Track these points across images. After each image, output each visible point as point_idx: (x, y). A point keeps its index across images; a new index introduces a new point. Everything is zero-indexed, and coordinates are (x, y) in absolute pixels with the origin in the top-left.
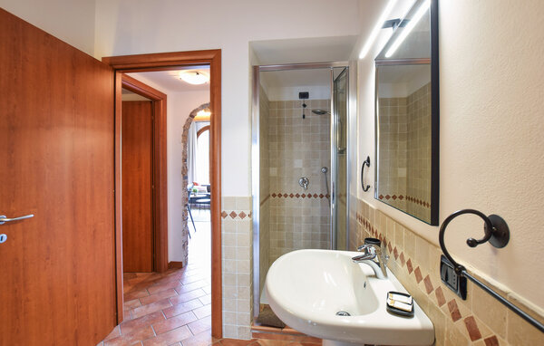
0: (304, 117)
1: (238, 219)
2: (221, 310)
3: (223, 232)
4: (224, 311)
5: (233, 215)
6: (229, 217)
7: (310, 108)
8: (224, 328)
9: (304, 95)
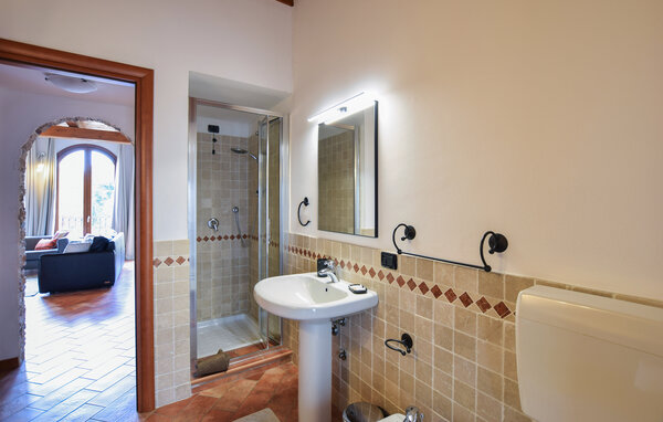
0: (214, 152)
1: (175, 265)
2: (153, 376)
3: (155, 284)
4: (156, 377)
5: (169, 261)
6: (163, 266)
7: (219, 142)
8: (156, 397)
9: (214, 129)
